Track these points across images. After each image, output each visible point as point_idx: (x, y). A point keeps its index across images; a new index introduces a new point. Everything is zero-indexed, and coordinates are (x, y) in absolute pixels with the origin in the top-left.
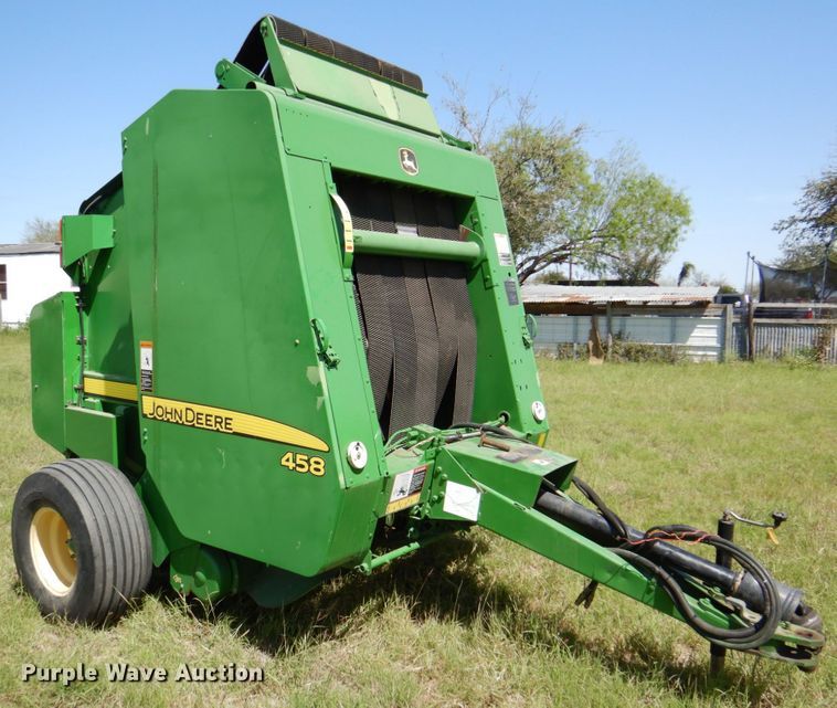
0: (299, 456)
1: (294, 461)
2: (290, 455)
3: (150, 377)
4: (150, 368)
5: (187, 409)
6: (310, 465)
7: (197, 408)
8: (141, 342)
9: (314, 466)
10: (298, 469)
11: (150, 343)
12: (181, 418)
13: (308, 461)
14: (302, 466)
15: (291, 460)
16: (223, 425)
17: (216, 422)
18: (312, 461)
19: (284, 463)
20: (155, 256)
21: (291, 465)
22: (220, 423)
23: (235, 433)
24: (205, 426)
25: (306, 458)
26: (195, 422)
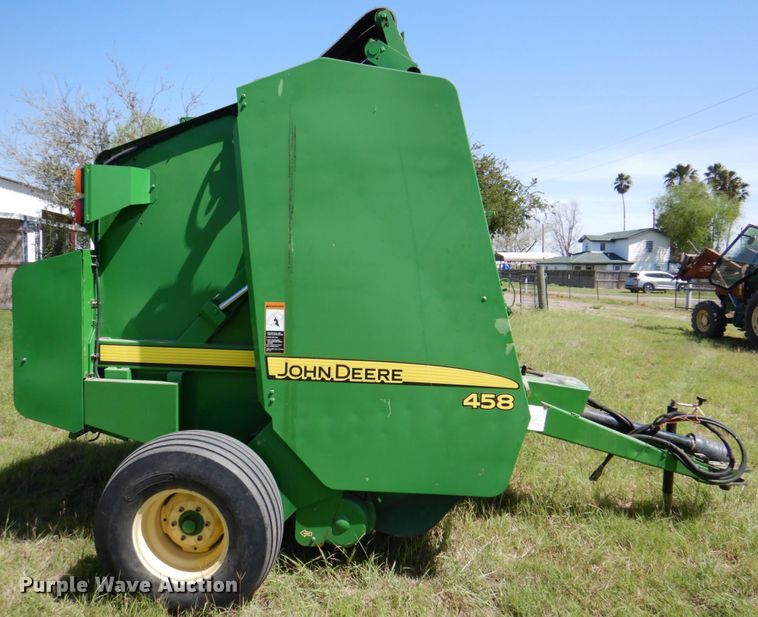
0: (484, 396)
1: (479, 400)
2: (474, 396)
3: (281, 338)
4: (281, 328)
5: (338, 366)
6: (497, 402)
7: (352, 364)
8: (267, 304)
9: (501, 402)
10: (483, 406)
11: (283, 304)
12: (329, 376)
13: (496, 400)
14: (489, 404)
15: (475, 399)
16: (390, 377)
17: (380, 375)
18: (499, 398)
19: (466, 402)
20: (291, 218)
21: (475, 404)
22: (386, 376)
23: (405, 383)
24: (364, 380)
25: (493, 396)
26: (350, 377)
